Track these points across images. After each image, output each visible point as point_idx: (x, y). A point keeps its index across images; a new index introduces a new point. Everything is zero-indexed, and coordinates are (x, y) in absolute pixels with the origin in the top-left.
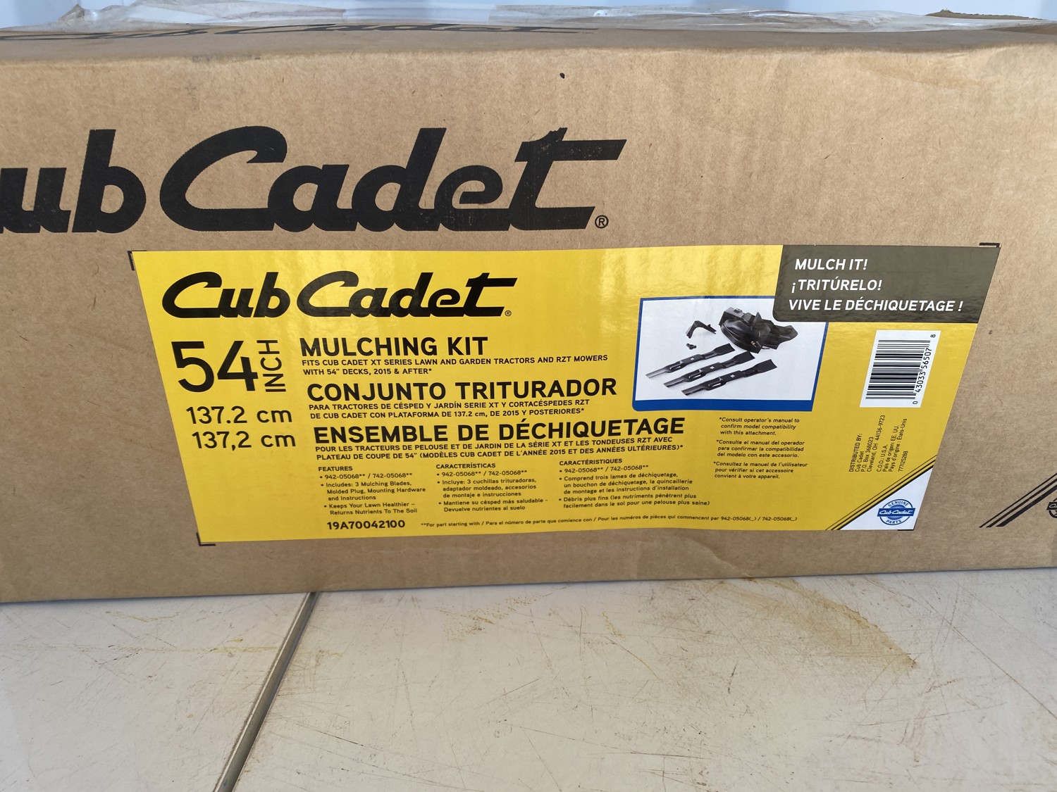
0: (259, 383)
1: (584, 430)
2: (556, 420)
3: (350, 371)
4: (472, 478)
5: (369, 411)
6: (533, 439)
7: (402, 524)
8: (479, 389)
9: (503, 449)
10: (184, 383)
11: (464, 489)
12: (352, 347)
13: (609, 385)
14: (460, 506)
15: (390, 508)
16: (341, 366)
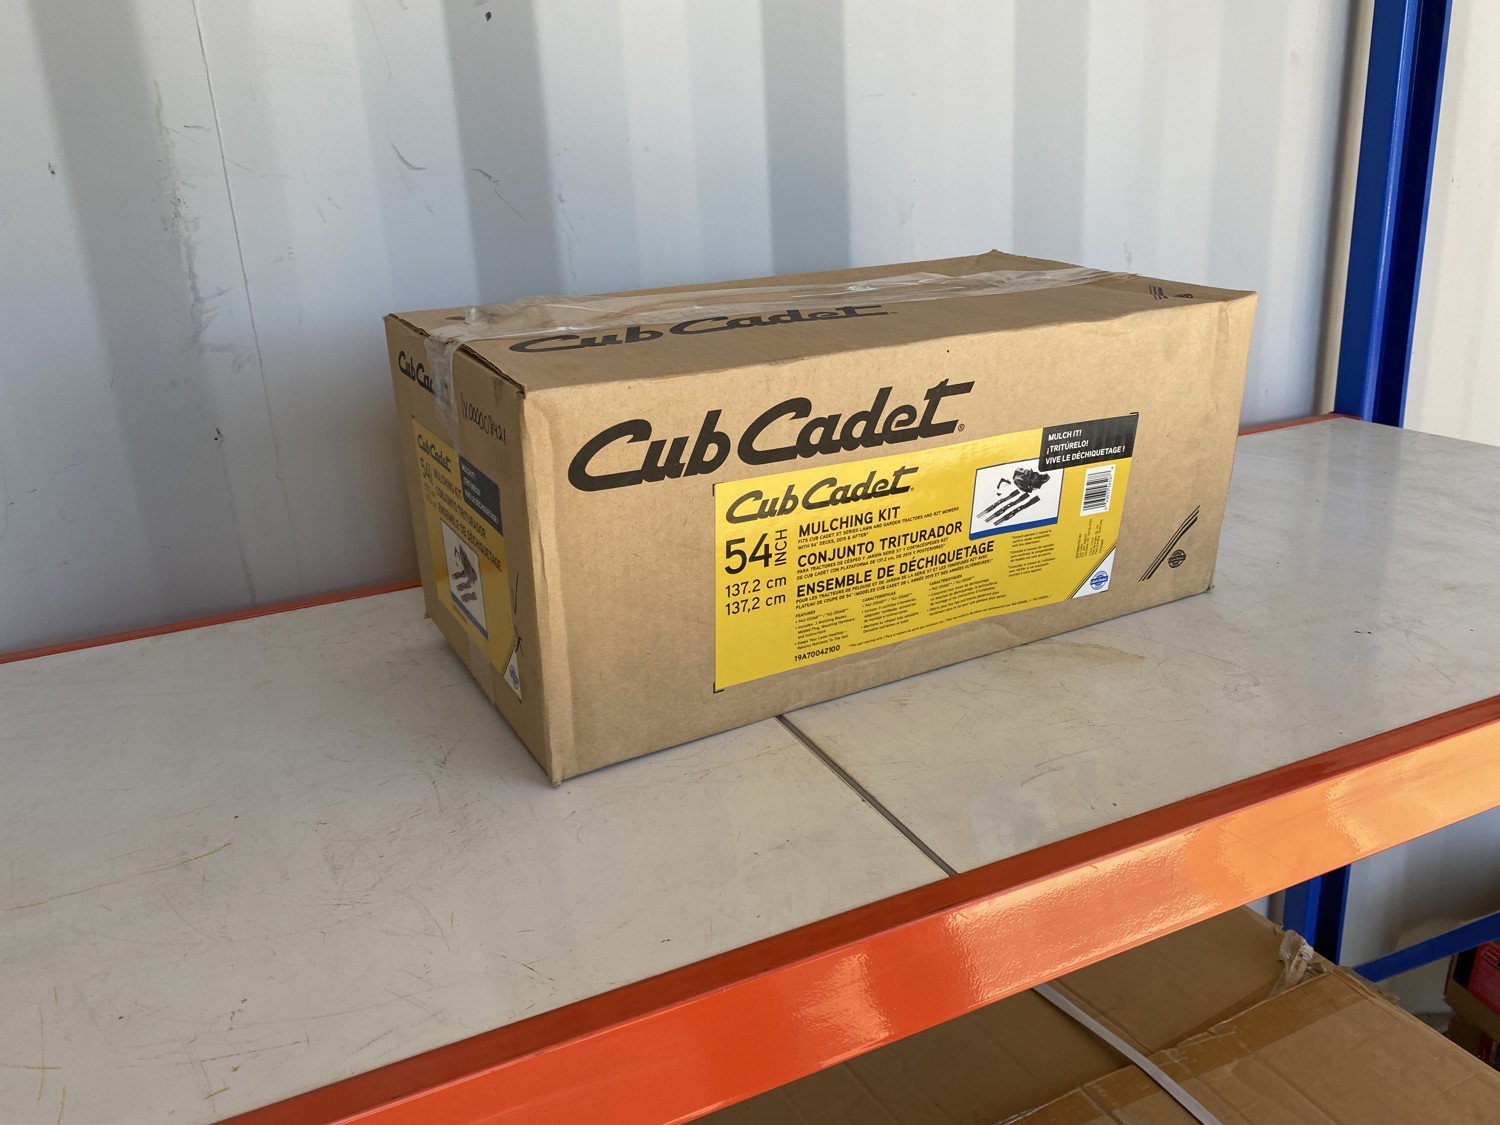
0: (771, 561)
1: (943, 559)
2: (929, 554)
3: (823, 543)
4: (881, 605)
5: (830, 568)
6: (917, 570)
7: (837, 648)
8: (892, 541)
9: (901, 581)
10: (729, 570)
11: (877, 613)
12: (827, 527)
13: (958, 526)
14: (872, 627)
15: (833, 637)
16: (819, 540)
